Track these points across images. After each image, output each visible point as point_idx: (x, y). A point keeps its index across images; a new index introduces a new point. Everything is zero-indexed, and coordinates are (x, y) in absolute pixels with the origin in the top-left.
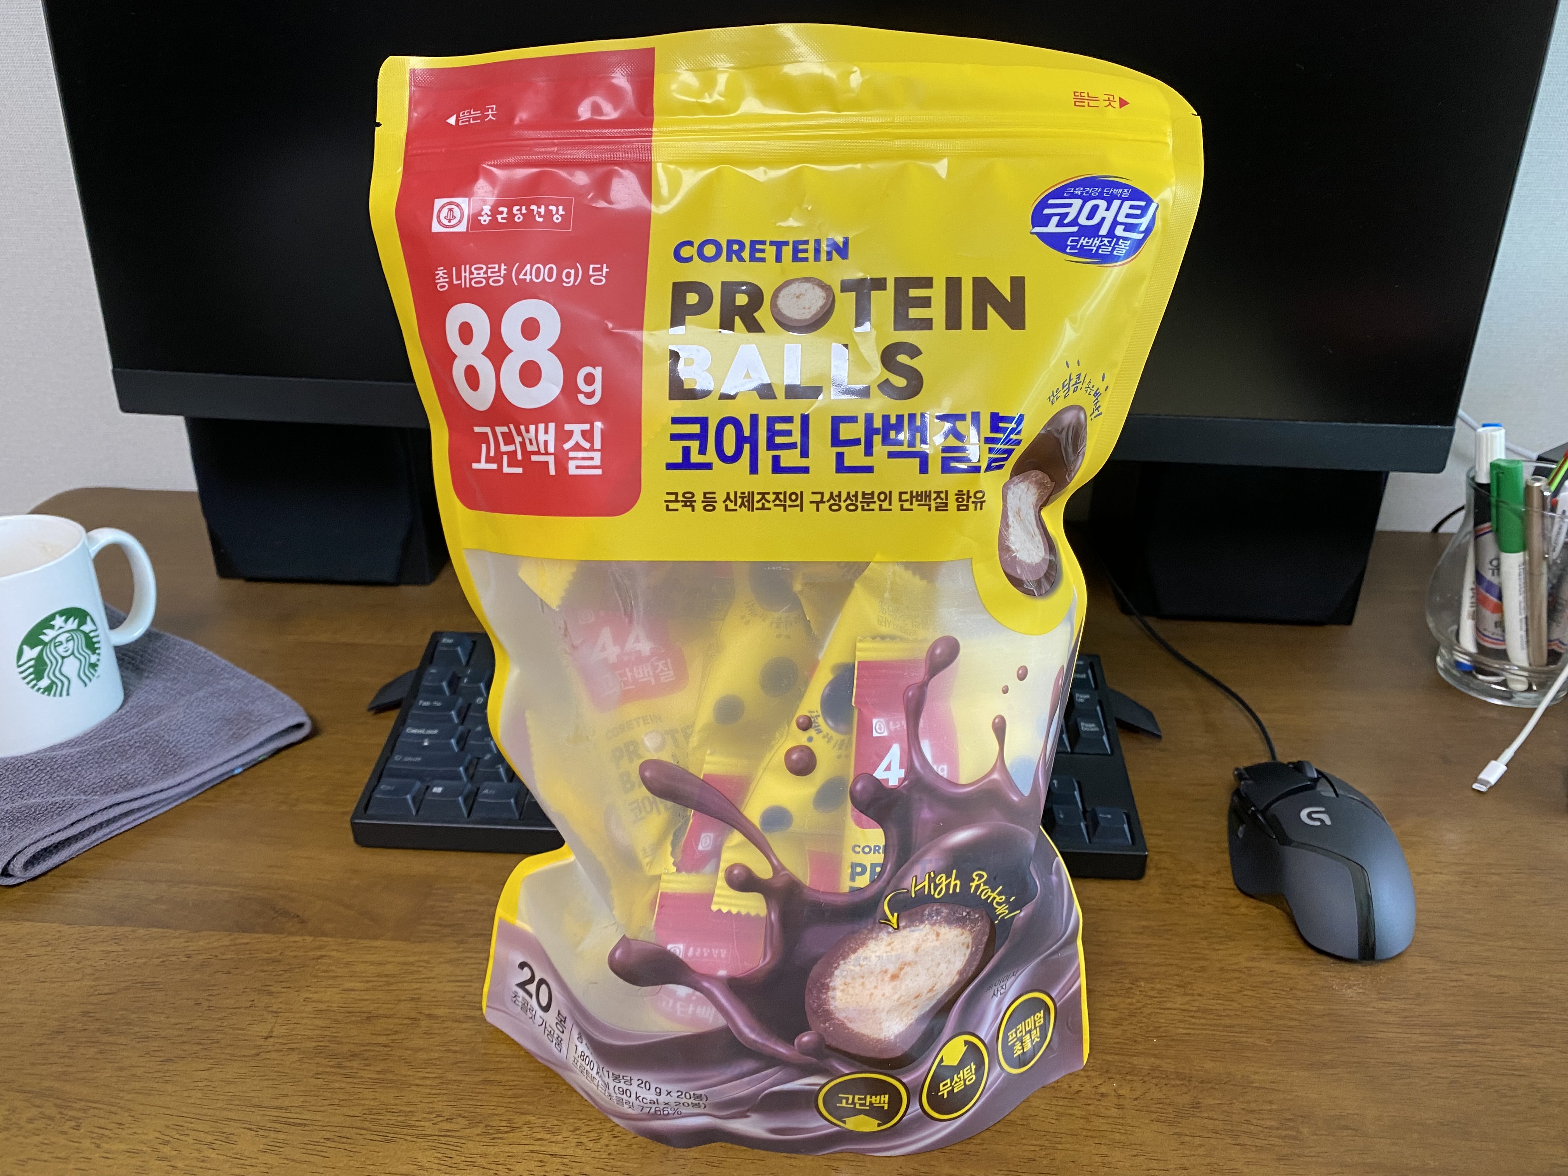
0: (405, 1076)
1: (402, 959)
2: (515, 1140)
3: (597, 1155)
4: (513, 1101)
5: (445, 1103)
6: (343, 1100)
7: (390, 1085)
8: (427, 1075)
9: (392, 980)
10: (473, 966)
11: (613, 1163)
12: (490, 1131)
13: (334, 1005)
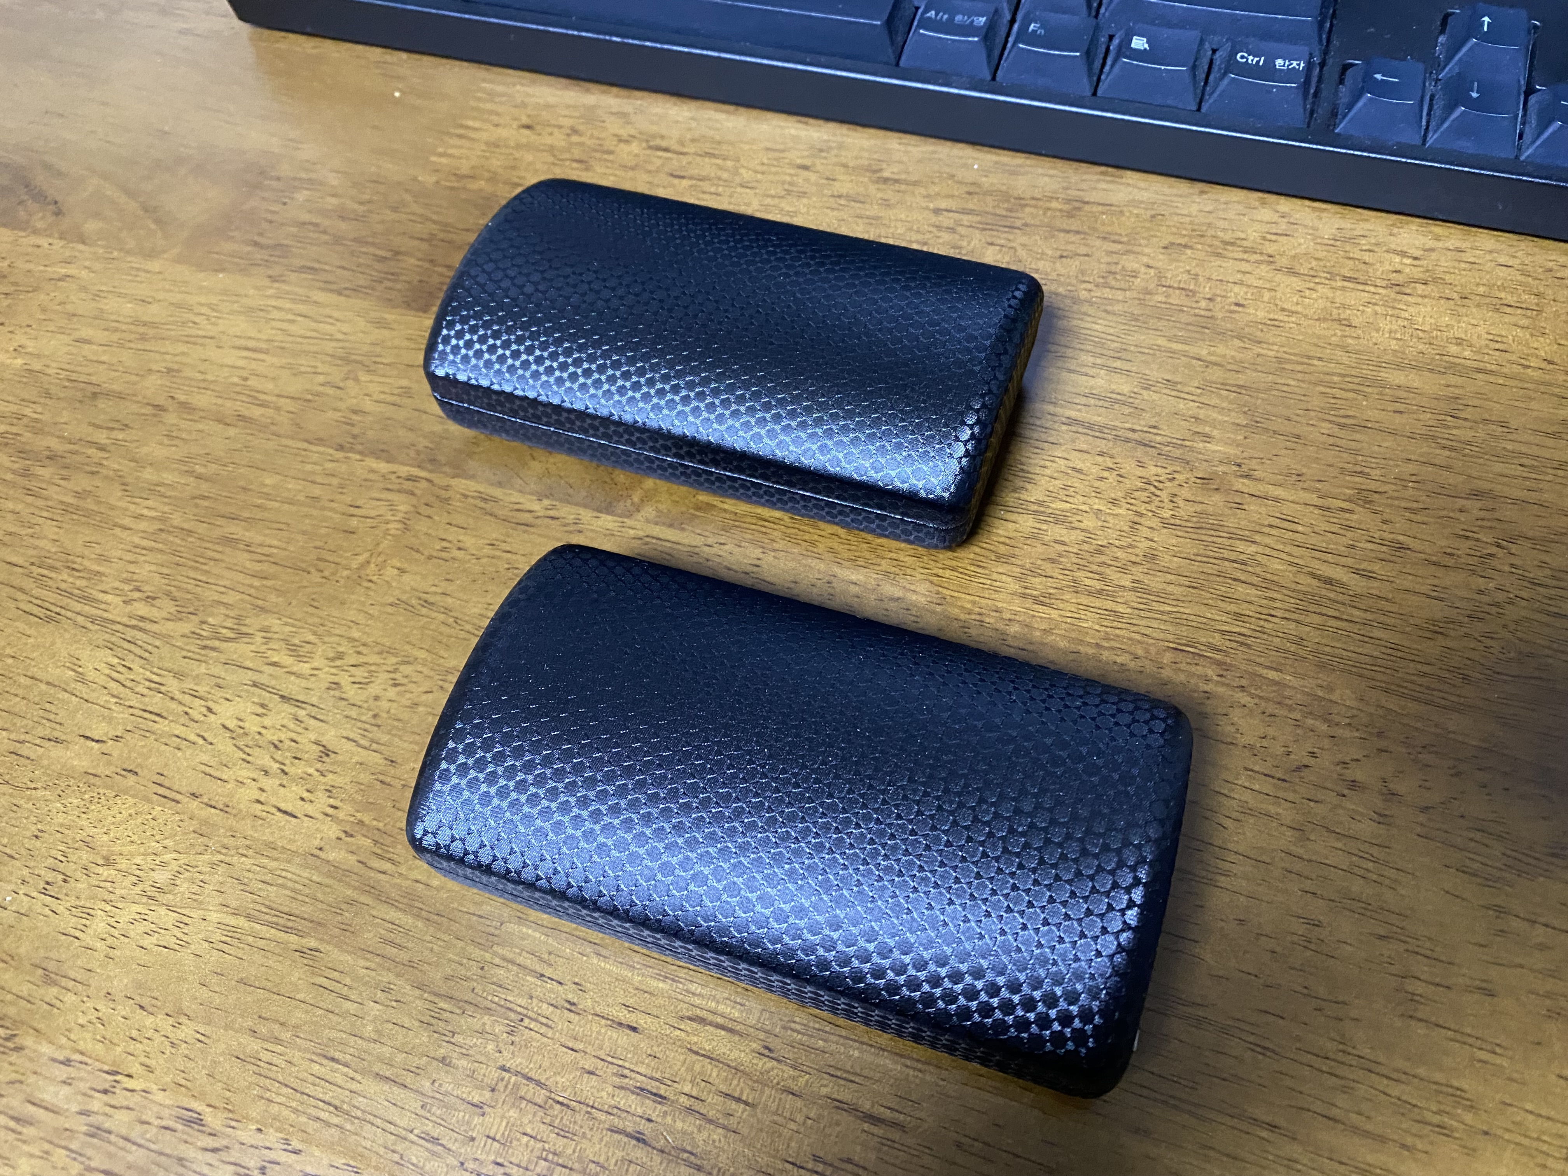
0: (112, 508)
1: (178, 297)
2: (235, 657)
3: (354, 713)
4: (257, 583)
5: (153, 568)
6: (10, 534)
7: (83, 519)
8: (145, 512)
9: (151, 332)
10: (279, 325)
11: (377, 734)
12: (204, 633)
13: (54, 365)
